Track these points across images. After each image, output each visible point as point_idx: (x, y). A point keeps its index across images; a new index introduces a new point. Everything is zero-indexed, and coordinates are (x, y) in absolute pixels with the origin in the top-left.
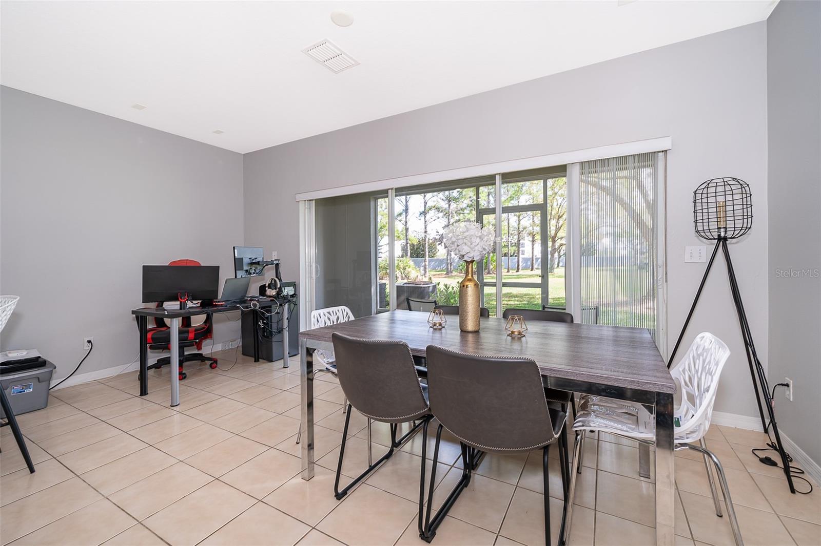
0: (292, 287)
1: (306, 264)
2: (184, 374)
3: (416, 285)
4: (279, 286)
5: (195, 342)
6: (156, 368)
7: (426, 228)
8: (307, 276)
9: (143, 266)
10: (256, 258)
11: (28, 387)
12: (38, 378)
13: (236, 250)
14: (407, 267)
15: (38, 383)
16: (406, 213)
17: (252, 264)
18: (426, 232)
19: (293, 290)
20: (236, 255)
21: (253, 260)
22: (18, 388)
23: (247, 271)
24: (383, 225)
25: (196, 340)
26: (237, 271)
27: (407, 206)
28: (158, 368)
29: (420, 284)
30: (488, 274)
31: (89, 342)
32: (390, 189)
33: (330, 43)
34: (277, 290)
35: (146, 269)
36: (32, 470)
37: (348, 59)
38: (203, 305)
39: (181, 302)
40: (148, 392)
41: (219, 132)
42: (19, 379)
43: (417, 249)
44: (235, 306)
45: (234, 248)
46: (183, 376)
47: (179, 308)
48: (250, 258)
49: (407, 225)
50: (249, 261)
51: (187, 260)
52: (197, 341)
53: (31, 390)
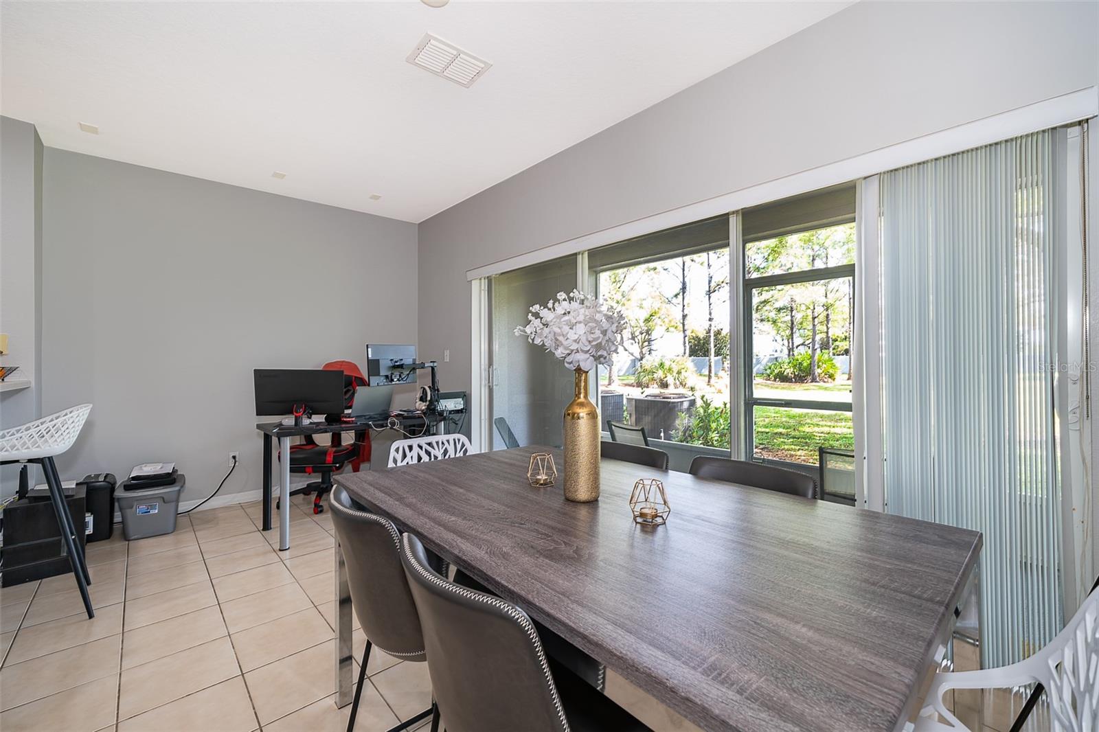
0: (461, 399)
1: (480, 367)
2: (321, 506)
3: (664, 398)
4: (429, 398)
5: (336, 466)
6: (305, 494)
7: (710, 314)
8: (483, 383)
9: (255, 370)
10: (402, 360)
11: (153, 507)
12: (163, 498)
13: (369, 350)
14: (682, 371)
15: (163, 504)
16: (684, 293)
17: (395, 367)
18: (710, 320)
19: (462, 402)
20: (370, 356)
21: (396, 362)
22: (143, 507)
23: (387, 377)
24: (654, 311)
25: (336, 464)
26: (371, 377)
27: (684, 284)
28: (308, 495)
29: (670, 398)
30: (812, 382)
31: (234, 457)
32: (579, 253)
33: (436, 39)
34: (428, 403)
35: (258, 373)
36: (91, 616)
37: (473, 61)
38: (329, 420)
39: (296, 417)
40: (272, 527)
41: (376, 198)
42: (148, 497)
43: (704, 344)
44: (366, 424)
45: (367, 345)
46: (319, 509)
47: (294, 424)
48: (391, 360)
49: (685, 311)
50: (391, 364)
51: (343, 362)
52: (338, 465)
53: (156, 511)
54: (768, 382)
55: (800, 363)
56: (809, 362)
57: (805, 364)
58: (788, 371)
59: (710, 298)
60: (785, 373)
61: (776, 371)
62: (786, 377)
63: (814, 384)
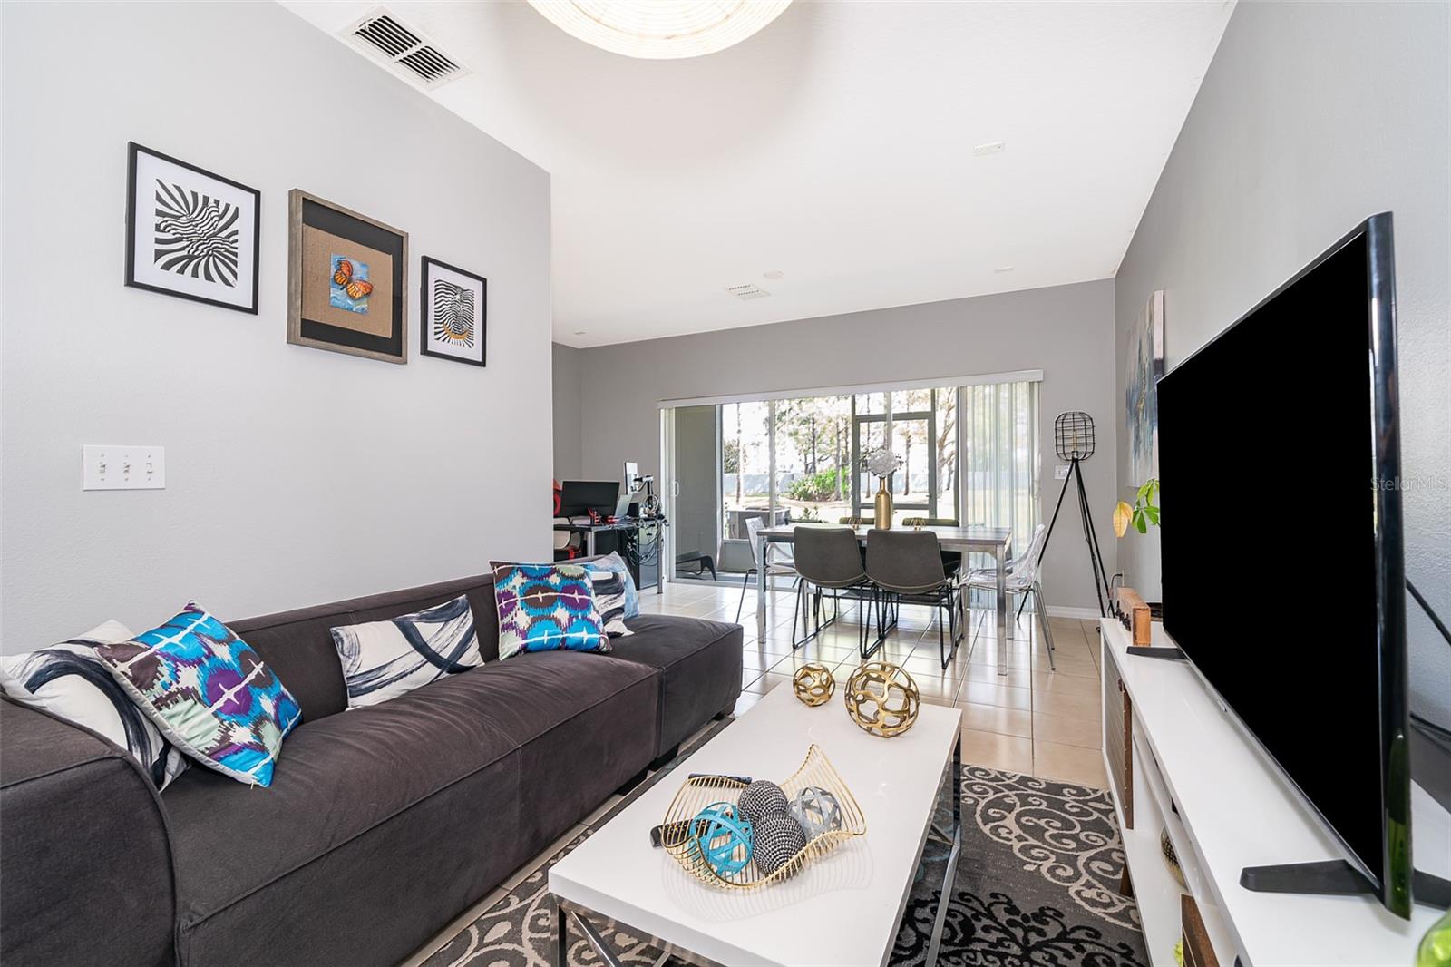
1: (665, 481)
8: (667, 494)
20: (627, 472)
54: (792, 501)
55: (823, 481)
56: (832, 479)
57: (828, 482)
58: (811, 488)
59: (739, 407)
60: (809, 492)
61: (800, 489)
62: (810, 495)
63: (838, 502)
